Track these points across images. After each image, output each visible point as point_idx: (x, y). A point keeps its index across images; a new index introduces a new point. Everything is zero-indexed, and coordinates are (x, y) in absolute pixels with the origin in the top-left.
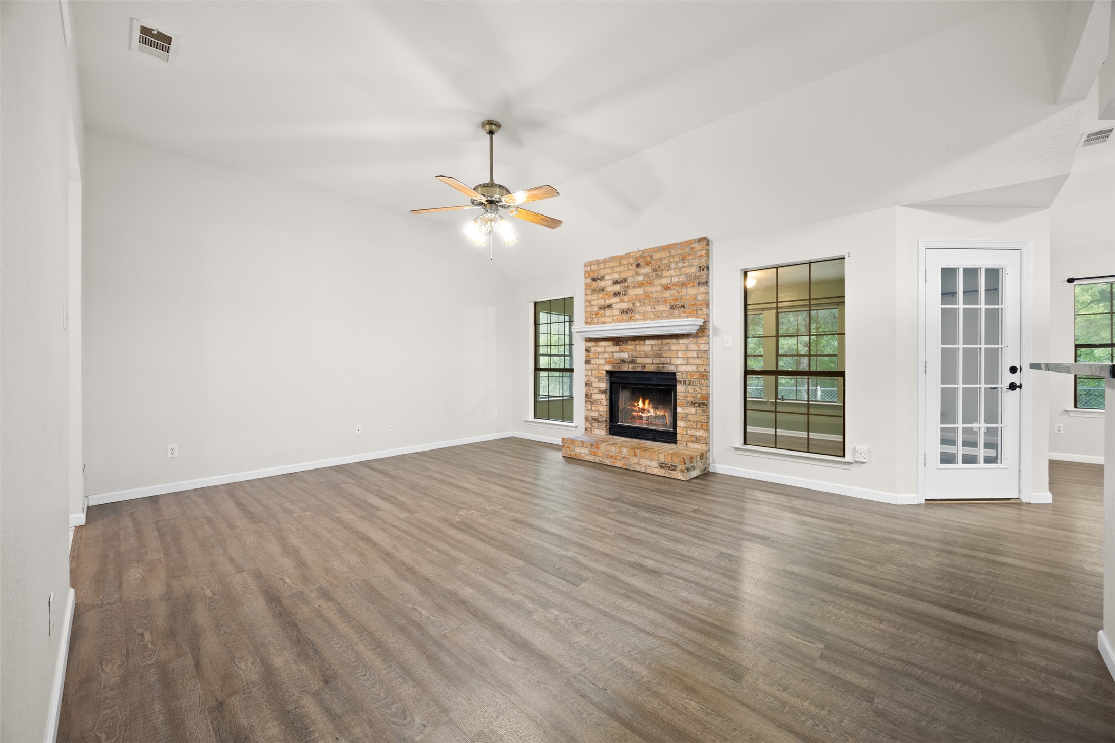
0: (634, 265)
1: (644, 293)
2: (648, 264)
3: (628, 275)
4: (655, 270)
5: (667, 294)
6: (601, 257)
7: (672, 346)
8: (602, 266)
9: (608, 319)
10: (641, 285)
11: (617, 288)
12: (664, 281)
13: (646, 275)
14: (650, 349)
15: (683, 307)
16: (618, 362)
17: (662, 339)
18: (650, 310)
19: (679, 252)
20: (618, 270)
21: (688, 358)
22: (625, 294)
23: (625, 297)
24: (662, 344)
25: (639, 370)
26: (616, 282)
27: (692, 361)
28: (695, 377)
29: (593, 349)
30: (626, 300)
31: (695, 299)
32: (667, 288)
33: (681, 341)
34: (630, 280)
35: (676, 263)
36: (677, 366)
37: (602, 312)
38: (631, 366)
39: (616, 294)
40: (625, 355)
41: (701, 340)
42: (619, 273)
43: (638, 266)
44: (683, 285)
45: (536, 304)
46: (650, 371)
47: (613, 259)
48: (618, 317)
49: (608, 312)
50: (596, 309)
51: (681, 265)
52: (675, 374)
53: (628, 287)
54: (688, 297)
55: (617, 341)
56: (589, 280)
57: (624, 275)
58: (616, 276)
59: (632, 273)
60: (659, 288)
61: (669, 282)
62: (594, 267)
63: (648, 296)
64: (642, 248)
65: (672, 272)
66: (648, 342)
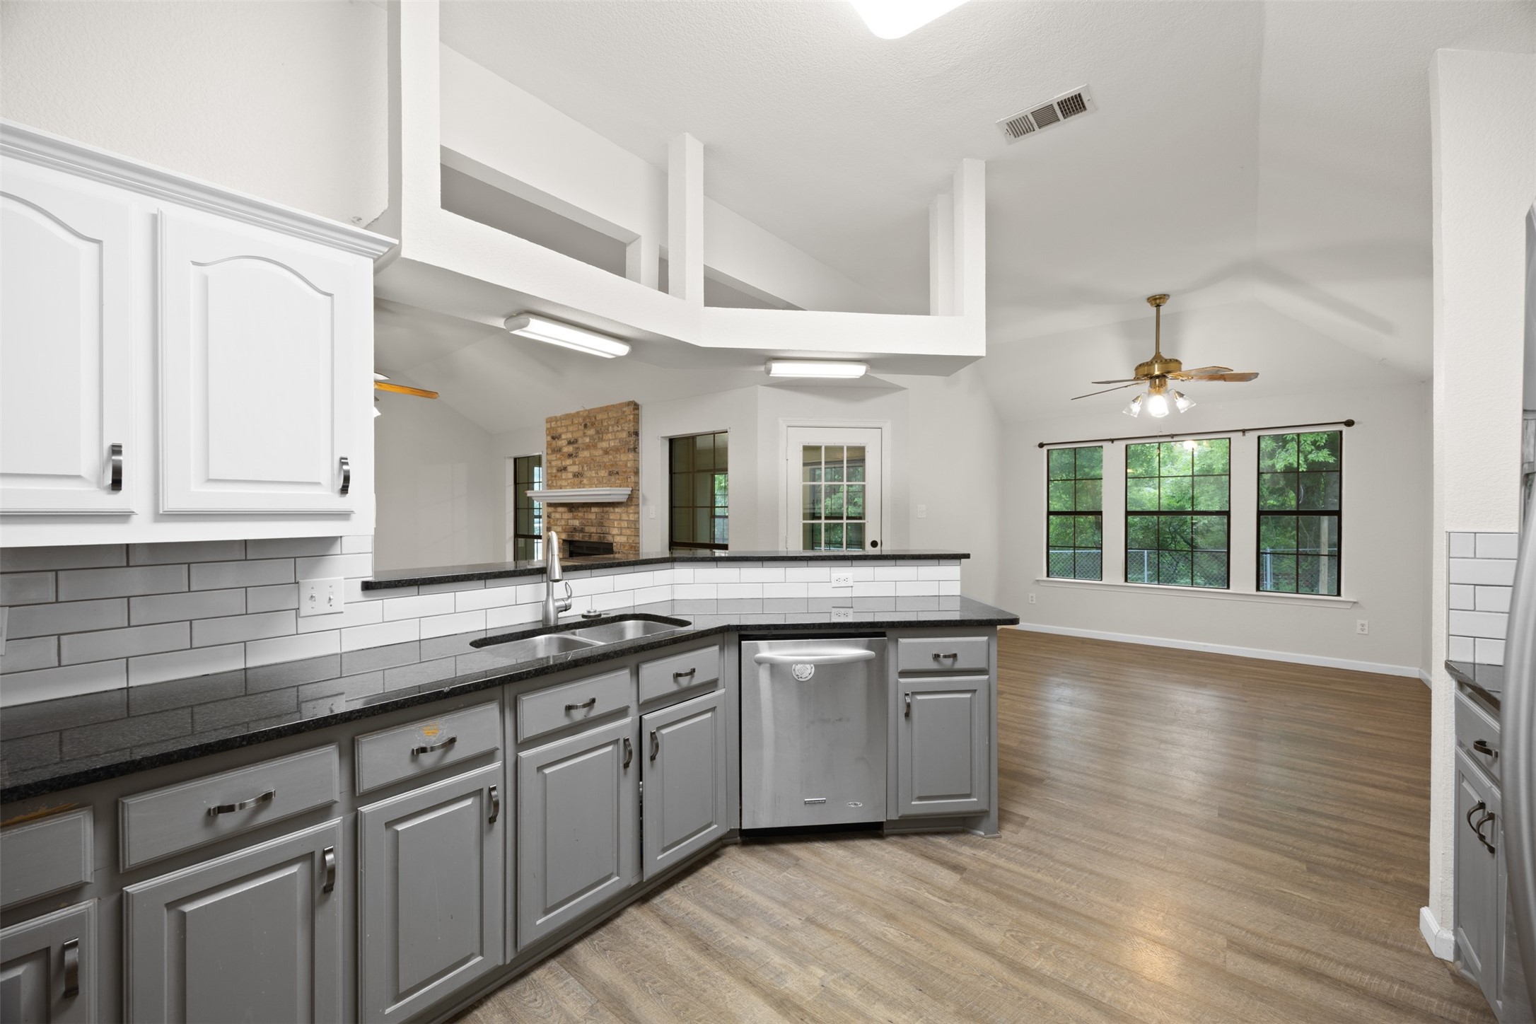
0: (583, 425)
1: (590, 456)
2: (593, 424)
3: (578, 435)
4: (598, 432)
5: (606, 459)
6: (559, 414)
7: (611, 514)
8: (559, 423)
9: (564, 483)
10: (588, 447)
11: (570, 449)
12: (604, 445)
13: (591, 437)
14: (594, 517)
15: (617, 473)
16: (570, 530)
17: (603, 507)
18: (594, 475)
19: (615, 415)
20: (571, 428)
21: (621, 528)
22: (576, 456)
23: (576, 460)
24: (603, 512)
25: (587, 539)
26: (570, 443)
27: (624, 531)
28: (626, 548)
29: (553, 515)
30: (577, 463)
31: (626, 466)
32: (606, 452)
33: (617, 510)
34: (580, 441)
35: (613, 426)
36: (613, 536)
37: (559, 474)
38: (581, 535)
39: (570, 456)
40: (576, 523)
41: (631, 510)
42: (572, 432)
43: (585, 426)
44: (617, 450)
45: (515, 460)
46: (594, 541)
47: (567, 416)
48: (571, 480)
49: (564, 475)
50: (555, 471)
51: (616, 428)
52: (612, 544)
53: (578, 448)
54: (621, 463)
55: (572, 507)
56: (549, 438)
57: (576, 435)
58: (569, 436)
59: (581, 433)
60: (601, 452)
61: (608, 446)
62: (553, 424)
63: (592, 459)
64: (588, 408)
65: (610, 436)
66: (594, 510)
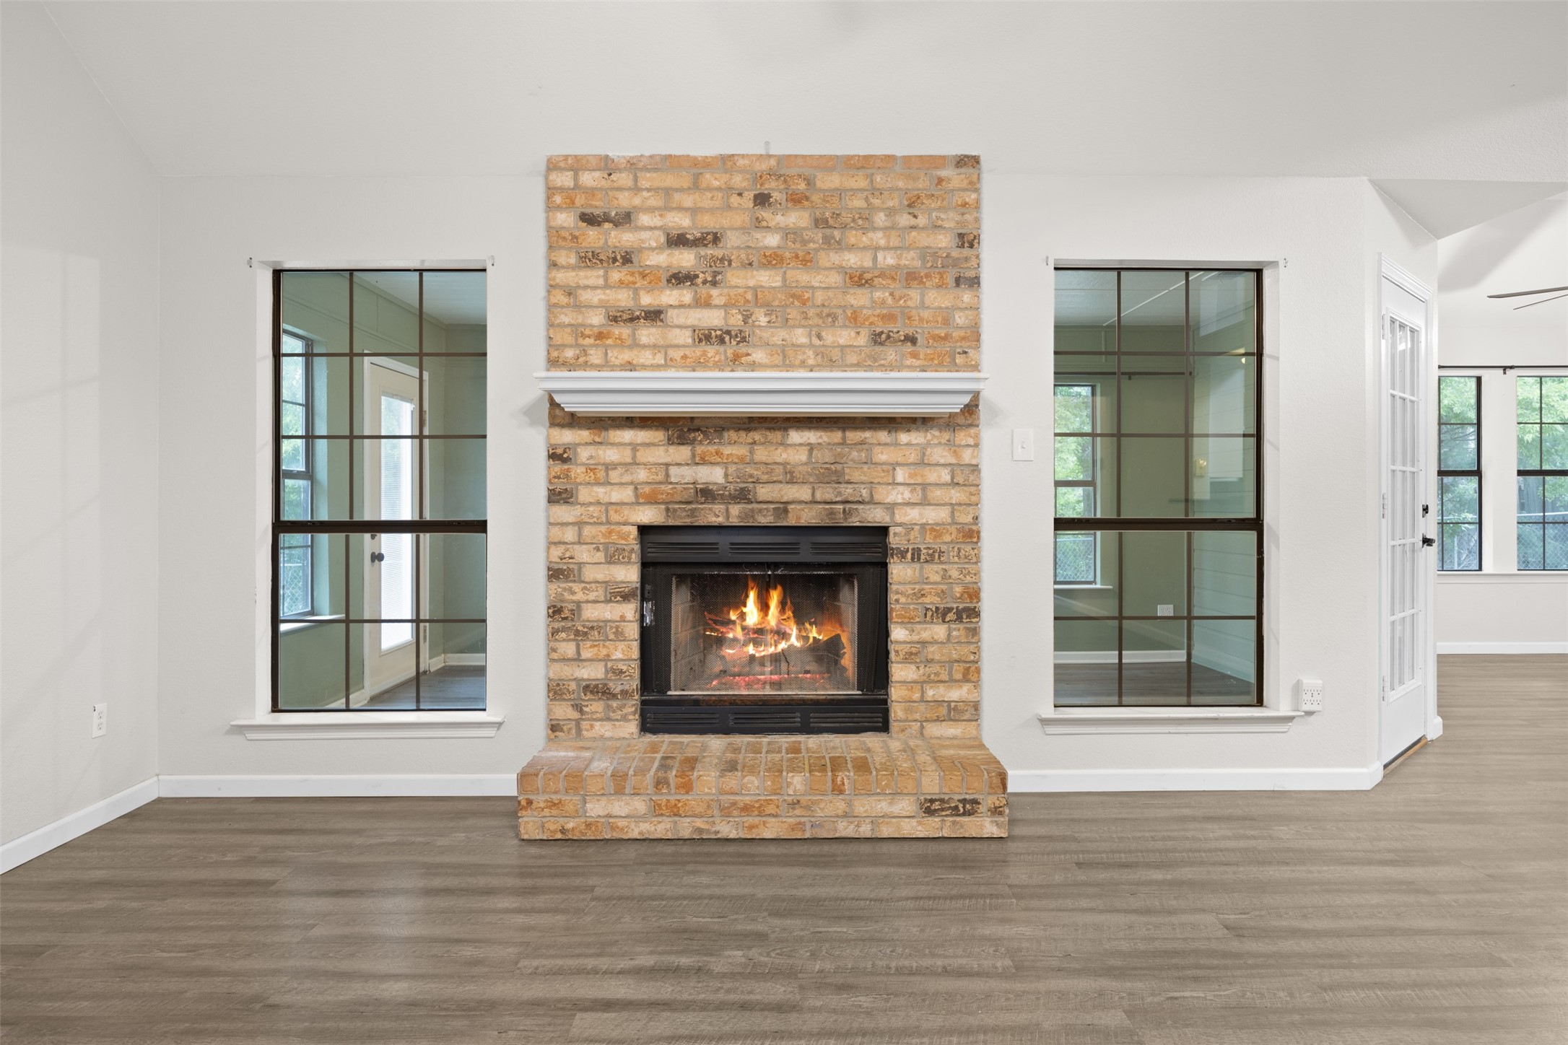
0: (749, 195)
1: (785, 285)
2: (796, 200)
3: (725, 223)
4: (819, 222)
5: (859, 298)
6: (620, 151)
7: (877, 449)
9: (646, 357)
10: (772, 260)
11: (686, 259)
12: (852, 260)
13: (789, 233)
14: (803, 456)
15: (912, 340)
16: (685, 497)
17: (844, 430)
18: (804, 340)
19: (901, 184)
20: (688, 201)
21: (925, 486)
22: (714, 283)
23: (715, 292)
24: (841, 441)
25: (764, 519)
26: (678, 240)
27: (937, 494)
28: (947, 538)
29: (584, 454)
30: (716, 301)
31: (946, 322)
32: (860, 280)
33: (904, 437)
34: (733, 240)
35: (891, 212)
36: (891, 507)
37: (622, 331)
38: (736, 509)
39: (680, 278)
40: (713, 475)
41: (962, 437)
42: (694, 211)
43: (762, 200)
44: (912, 278)
46: (801, 523)
47: (670, 163)
48: (687, 351)
49: (648, 333)
50: (596, 319)
51: (904, 220)
52: (884, 531)
53: (726, 261)
54: (926, 314)
55: (685, 427)
57: (709, 222)
58: (680, 221)
59: (740, 219)
60: (835, 279)
61: (868, 263)
62: (589, 179)
63: (798, 296)
64: (776, 149)
65: (879, 238)
66: (795, 436)
